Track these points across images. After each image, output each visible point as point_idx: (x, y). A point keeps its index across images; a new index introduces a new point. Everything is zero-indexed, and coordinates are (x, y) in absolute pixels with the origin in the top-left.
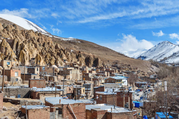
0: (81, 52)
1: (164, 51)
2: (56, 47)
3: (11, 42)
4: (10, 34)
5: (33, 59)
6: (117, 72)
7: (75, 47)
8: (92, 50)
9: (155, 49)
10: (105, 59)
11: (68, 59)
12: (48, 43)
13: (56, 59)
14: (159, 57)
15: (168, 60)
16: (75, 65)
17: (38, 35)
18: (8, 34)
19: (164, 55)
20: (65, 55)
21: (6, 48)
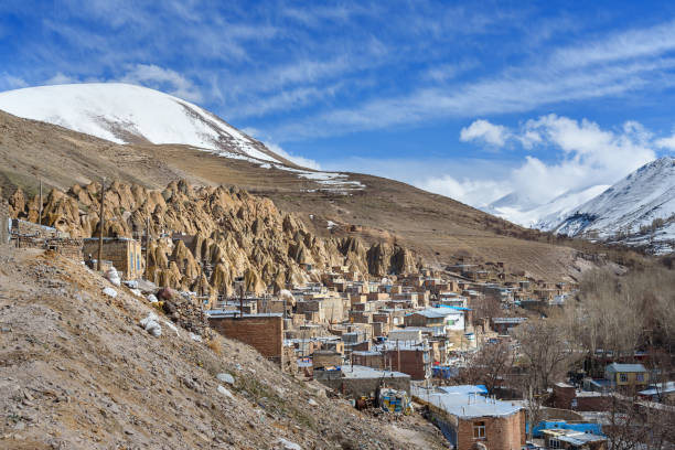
0: (358, 229)
1: (657, 194)
2: (286, 226)
3: (190, 240)
4: (183, 218)
5: (240, 279)
6: (455, 289)
7: (339, 212)
8: (392, 220)
9: (629, 188)
10: (429, 247)
11: (317, 260)
12: (266, 220)
13: (287, 266)
14: (641, 218)
15: (665, 230)
16: (336, 277)
17: (238, 195)
18: (178, 218)
19: (656, 208)
20: (309, 252)
21: (186, 261)
